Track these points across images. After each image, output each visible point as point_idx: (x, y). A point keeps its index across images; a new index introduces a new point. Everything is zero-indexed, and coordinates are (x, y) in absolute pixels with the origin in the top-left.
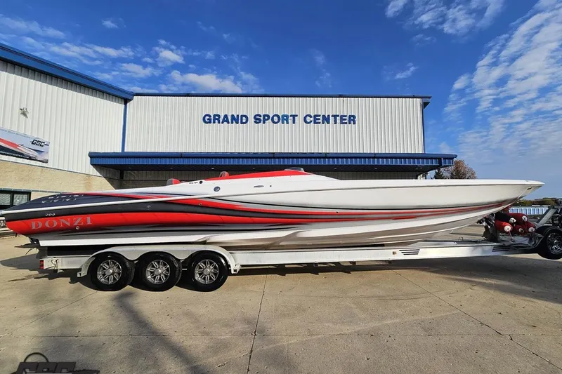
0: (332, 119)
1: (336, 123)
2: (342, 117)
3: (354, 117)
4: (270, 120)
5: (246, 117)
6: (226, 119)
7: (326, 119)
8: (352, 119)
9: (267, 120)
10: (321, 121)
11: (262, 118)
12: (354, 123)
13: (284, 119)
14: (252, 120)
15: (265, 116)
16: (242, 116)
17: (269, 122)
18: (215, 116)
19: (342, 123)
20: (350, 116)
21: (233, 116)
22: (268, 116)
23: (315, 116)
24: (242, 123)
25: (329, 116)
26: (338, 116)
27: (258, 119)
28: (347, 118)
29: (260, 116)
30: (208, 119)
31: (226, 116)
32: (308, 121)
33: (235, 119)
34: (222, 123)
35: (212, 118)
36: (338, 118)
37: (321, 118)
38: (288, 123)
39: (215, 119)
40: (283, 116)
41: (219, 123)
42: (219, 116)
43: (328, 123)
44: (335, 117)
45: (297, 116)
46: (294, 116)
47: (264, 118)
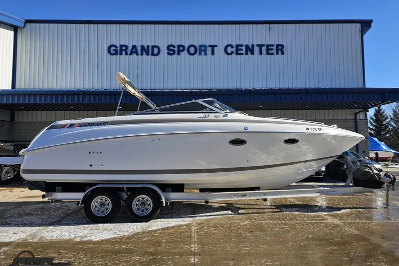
0: (257, 49)
1: (261, 53)
2: (268, 46)
3: (282, 46)
4: (186, 51)
5: (158, 47)
6: (134, 51)
7: (250, 50)
8: (280, 49)
9: (183, 50)
10: (244, 52)
11: (176, 49)
12: (283, 53)
13: (201, 50)
14: (164, 51)
15: (179, 46)
16: (153, 47)
17: (184, 54)
18: (121, 46)
19: (268, 53)
20: (278, 46)
21: (142, 46)
22: (183, 46)
23: (237, 46)
24: (153, 54)
25: (253, 46)
26: (264, 45)
27: (171, 50)
28: (274, 48)
29: (174, 46)
30: (115, 50)
31: (134, 47)
32: (229, 52)
33: (145, 50)
34: (131, 54)
35: (118, 49)
36: (264, 48)
37: (244, 48)
38: (206, 54)
39: (121, 50)
40: (201, 46)
41: (126, 54)
42: (126, 47)
43: (252, 53)
44: (260, 46)
45: (216, 46)
46: (213, 47)
47: (178, 49)
